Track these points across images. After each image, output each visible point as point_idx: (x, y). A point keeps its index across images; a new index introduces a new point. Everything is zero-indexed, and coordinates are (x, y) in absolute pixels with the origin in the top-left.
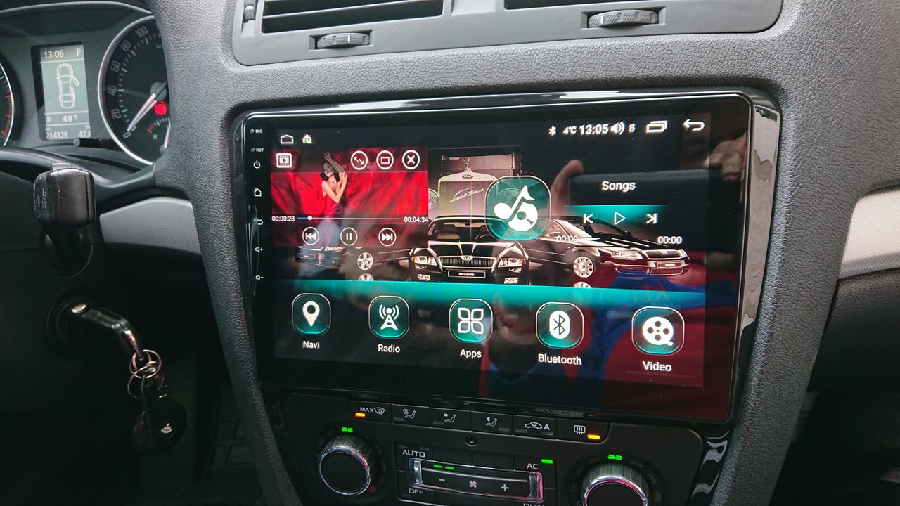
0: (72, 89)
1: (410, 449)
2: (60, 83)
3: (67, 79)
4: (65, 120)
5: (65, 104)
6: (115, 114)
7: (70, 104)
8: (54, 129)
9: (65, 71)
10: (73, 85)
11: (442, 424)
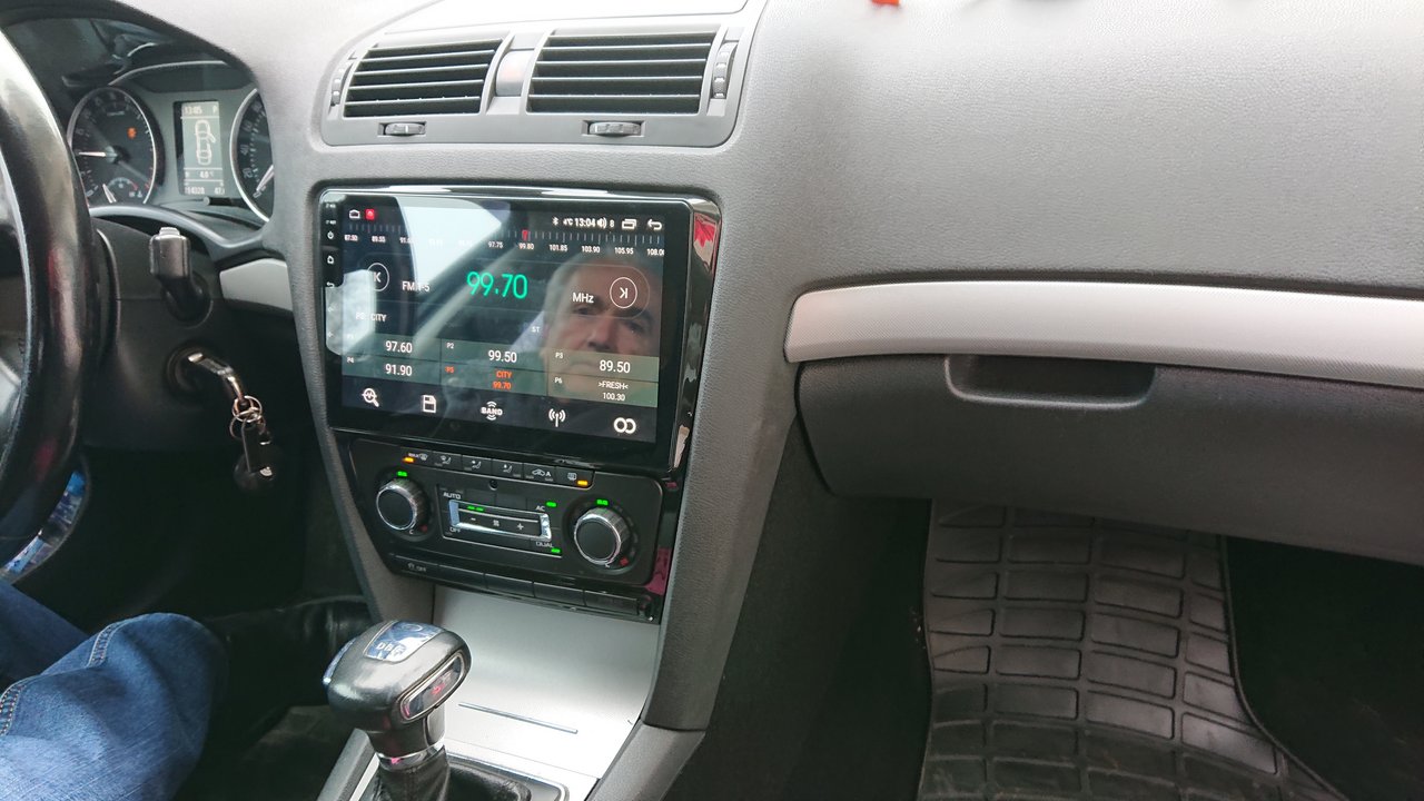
0: (208, 145)
1: (450, 493)
2: (198, 139)
3: (205, 135)
4: (202, 175)
5: (202, 160)
6: (247, 173)
7: (207, 161)
8: (192, 185)
9: (203, 127)
10: (210, 142)
11: (469, 469)
